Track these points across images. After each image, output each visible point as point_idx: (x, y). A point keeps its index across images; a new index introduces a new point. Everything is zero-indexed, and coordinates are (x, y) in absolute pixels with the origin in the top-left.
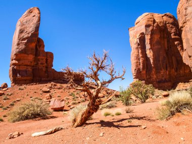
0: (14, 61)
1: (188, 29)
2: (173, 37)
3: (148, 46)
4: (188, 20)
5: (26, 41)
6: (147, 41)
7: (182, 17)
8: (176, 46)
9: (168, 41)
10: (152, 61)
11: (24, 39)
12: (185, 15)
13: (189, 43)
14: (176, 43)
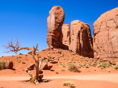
0: (52, 34)
1: (100, 35)
2: (89, 36)
3: (81, 38)
4: (101, 31)
5: (58, 24)
6: (81, 36)
7: (97, 29)
8: (89, 41)
9: (87, 38)
10: (82, 46)
11: (58, 23)
12: (100, 29)
13: (99, 42)
14: (90, 39)
